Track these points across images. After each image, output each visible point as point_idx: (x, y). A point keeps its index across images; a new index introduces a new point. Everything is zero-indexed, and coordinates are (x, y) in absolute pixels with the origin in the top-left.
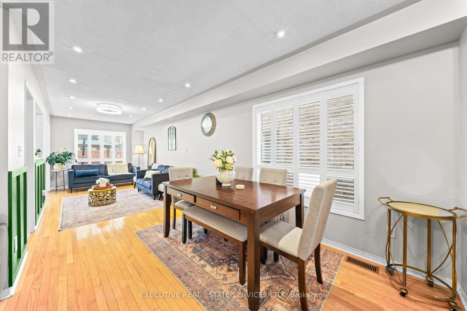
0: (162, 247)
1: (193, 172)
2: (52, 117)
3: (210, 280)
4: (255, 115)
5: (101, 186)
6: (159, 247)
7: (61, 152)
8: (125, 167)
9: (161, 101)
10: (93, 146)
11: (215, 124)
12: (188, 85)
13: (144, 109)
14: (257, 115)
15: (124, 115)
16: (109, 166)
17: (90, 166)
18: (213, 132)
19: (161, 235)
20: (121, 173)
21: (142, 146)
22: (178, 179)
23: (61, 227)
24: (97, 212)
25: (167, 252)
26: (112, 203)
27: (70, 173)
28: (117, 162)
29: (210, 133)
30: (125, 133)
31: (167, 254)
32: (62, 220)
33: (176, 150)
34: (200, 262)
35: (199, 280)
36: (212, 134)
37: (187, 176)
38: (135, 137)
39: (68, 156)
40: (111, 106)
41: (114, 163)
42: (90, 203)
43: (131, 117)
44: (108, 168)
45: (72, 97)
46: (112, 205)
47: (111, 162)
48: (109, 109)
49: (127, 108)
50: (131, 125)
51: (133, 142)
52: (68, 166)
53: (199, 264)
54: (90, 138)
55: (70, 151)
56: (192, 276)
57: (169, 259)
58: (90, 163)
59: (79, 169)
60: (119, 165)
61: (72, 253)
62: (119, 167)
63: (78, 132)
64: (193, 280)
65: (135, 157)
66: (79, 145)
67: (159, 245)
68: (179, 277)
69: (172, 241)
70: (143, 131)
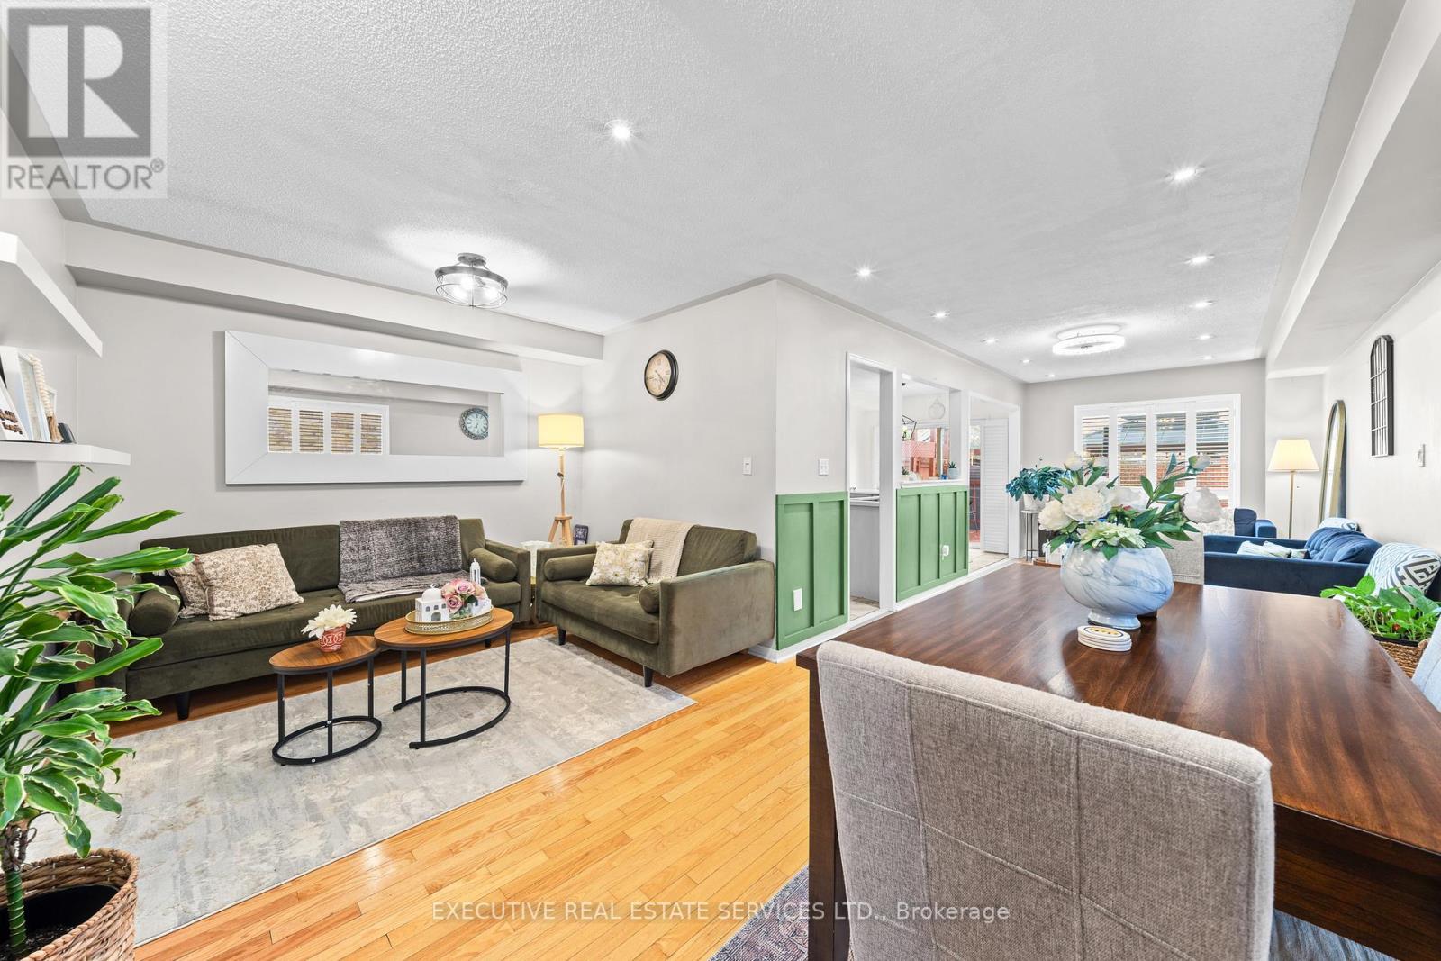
2: (1022, 387)
7: (1038, 468)
38: (1282, 403)
43: (1204, 337)
48: (1084, 341)
50: (1261, 361)
51: (1271, 427)
70: (1321, 377)
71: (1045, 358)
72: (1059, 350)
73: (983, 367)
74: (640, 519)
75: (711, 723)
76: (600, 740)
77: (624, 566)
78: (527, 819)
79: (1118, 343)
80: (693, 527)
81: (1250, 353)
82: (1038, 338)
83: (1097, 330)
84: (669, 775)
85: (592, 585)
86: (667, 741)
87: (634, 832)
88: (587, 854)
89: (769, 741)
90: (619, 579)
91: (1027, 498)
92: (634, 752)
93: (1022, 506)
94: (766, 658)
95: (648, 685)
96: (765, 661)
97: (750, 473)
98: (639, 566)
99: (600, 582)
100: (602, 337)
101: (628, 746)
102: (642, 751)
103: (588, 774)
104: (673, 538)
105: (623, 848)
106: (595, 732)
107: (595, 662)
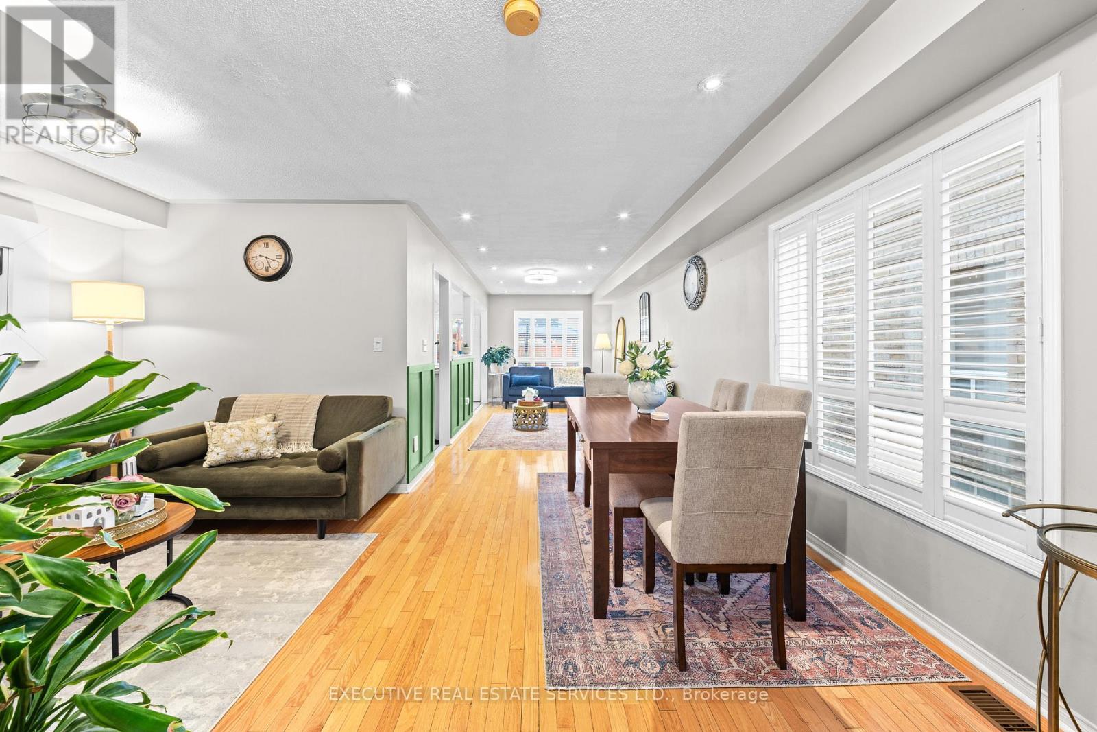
0: (553, 500)
1: (671, 389)
2: (490, 297)
3: (577, 559)
4: (775, 250)
5: (527, 400)
6: (550, 498)
7: (498, 347)
8: (579, 373)
9: (603, 249)
10: (537, 337)
11: (706, 281)
12: (624, 216)
13: (590, 268)
14: (779, 248)
15: (563, 282)
16: (555, 371)
17: (532, 369)
18: (703, 299)
19: (565, 486)
20: (569, 383)
21: (607, 335)
22: (601, 396)
23: (472, 447)
24: (516, 438)
25: (554, 509)
26: (541, 430)
27: (505, 378)
28: (569, 365)
29: (697, 301)
30: (581, 313)
31: (552, 510)
32: (477, 439)
33: (650, 341)
34: (585, 536)
35: (563, 554)
36: (700, 305)
37: (618, 393)
38: (598, 317)
39: (505, 352)
40: (541, 271)
41: (565, 365)
42: (517, 425)
43: (580, 282)
44: (554, 374)
45: (494, 268)
46: (539, 433)
47: (560, 365)
48: (540, 277)
49: (565, 271)
50: (590, 296)
51: (595, 328)
52: (504, 369)
53: (581, 537)
54: (532, 323)
55: (507, 345)
56: (559, 545)
57: (550, 516)
58: (533, 365)
59: (518, 374)
60: (570, 371)
61: (464, 475)
62: (569, 373)
63: (519, 315)
64: (556, 550)
65: (597, 355)
66: (521, 336)
67: (552, 497)
68: (543, 539)
69: (573, 498)
70: (611, 305)
71: (520, 282)
72: (528, 280)
73: (477, 282)
74: (247, 396)
75: (406, 541)
76: (329, 584)
77: (256, 441)
78: (335, 655)
79: (553, 280)
80: (325, 397)
81: (587, 292)
82: (518, 271)
83: (547, 272)
84: (413, 579)
85: (211, 467)
86: (386, 563)
87: (430, 615)
88: (414, 643)
89: (456, 536)
90: (252, 453)
91: (493, 366)
92: (367, 581)
93: (489, 370)
94: (398, 492)
95: (321, 537)
96: (399, 494)
97: (380, 350)
98: (273, 439)
99: (224, 461)
100: (167, 204)
101: (358, 579)
102: (375, 576)
103: (348, 607)
104: (303, 409)
105: (434, 627)
106: (320, 581)
107: (239, 539)
